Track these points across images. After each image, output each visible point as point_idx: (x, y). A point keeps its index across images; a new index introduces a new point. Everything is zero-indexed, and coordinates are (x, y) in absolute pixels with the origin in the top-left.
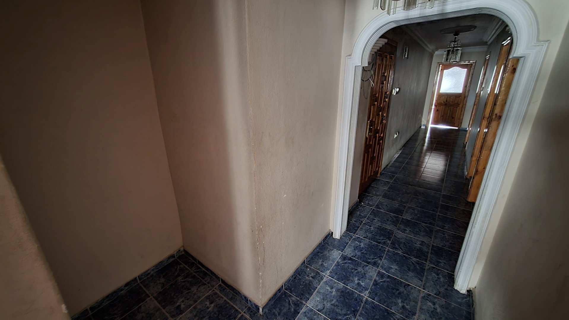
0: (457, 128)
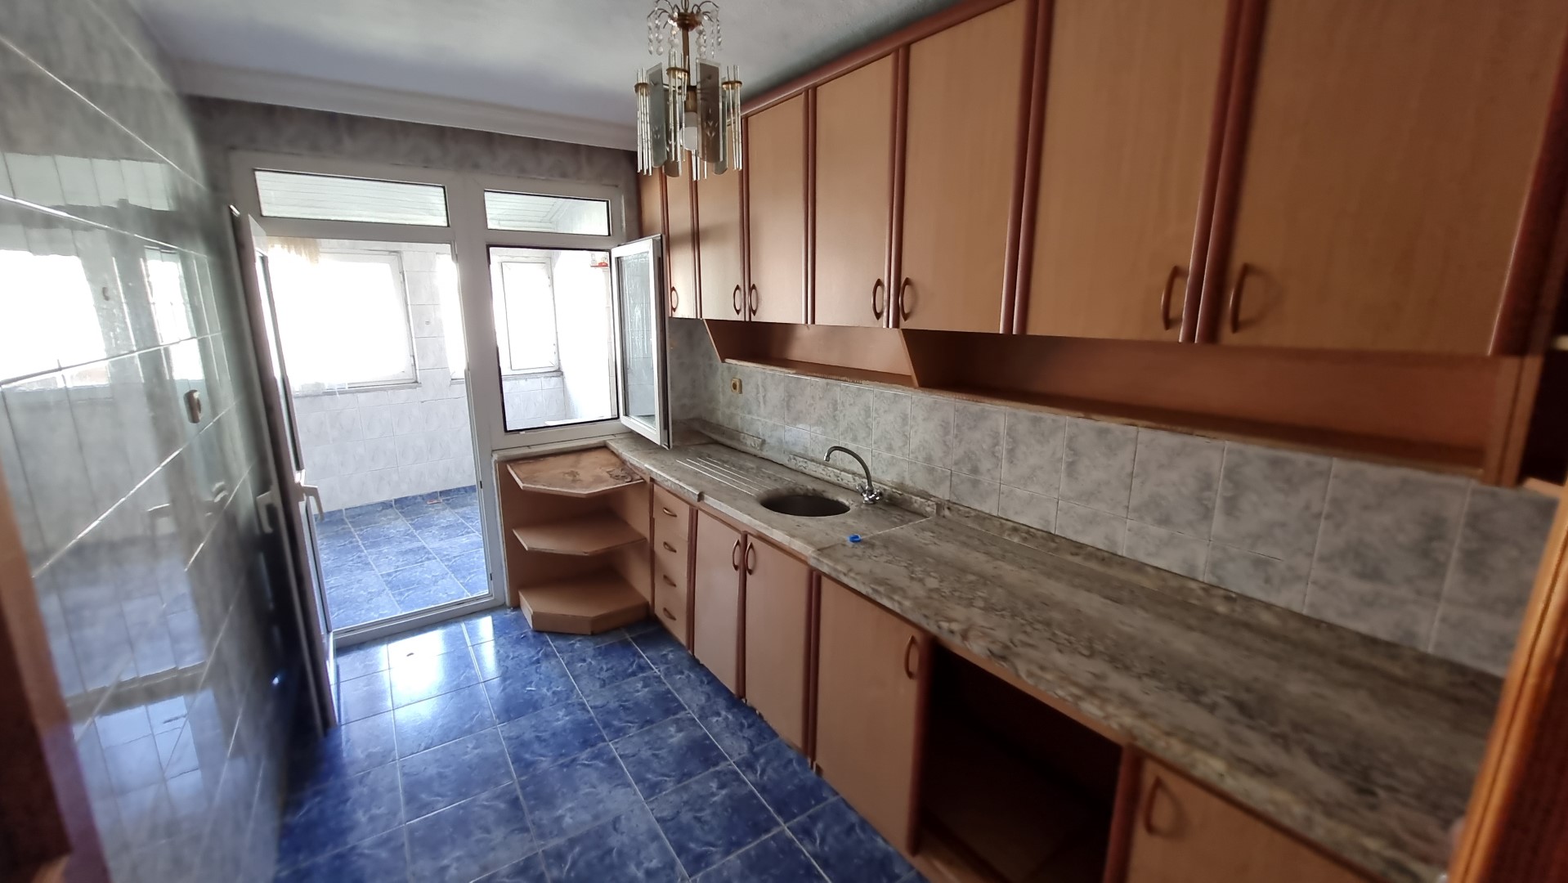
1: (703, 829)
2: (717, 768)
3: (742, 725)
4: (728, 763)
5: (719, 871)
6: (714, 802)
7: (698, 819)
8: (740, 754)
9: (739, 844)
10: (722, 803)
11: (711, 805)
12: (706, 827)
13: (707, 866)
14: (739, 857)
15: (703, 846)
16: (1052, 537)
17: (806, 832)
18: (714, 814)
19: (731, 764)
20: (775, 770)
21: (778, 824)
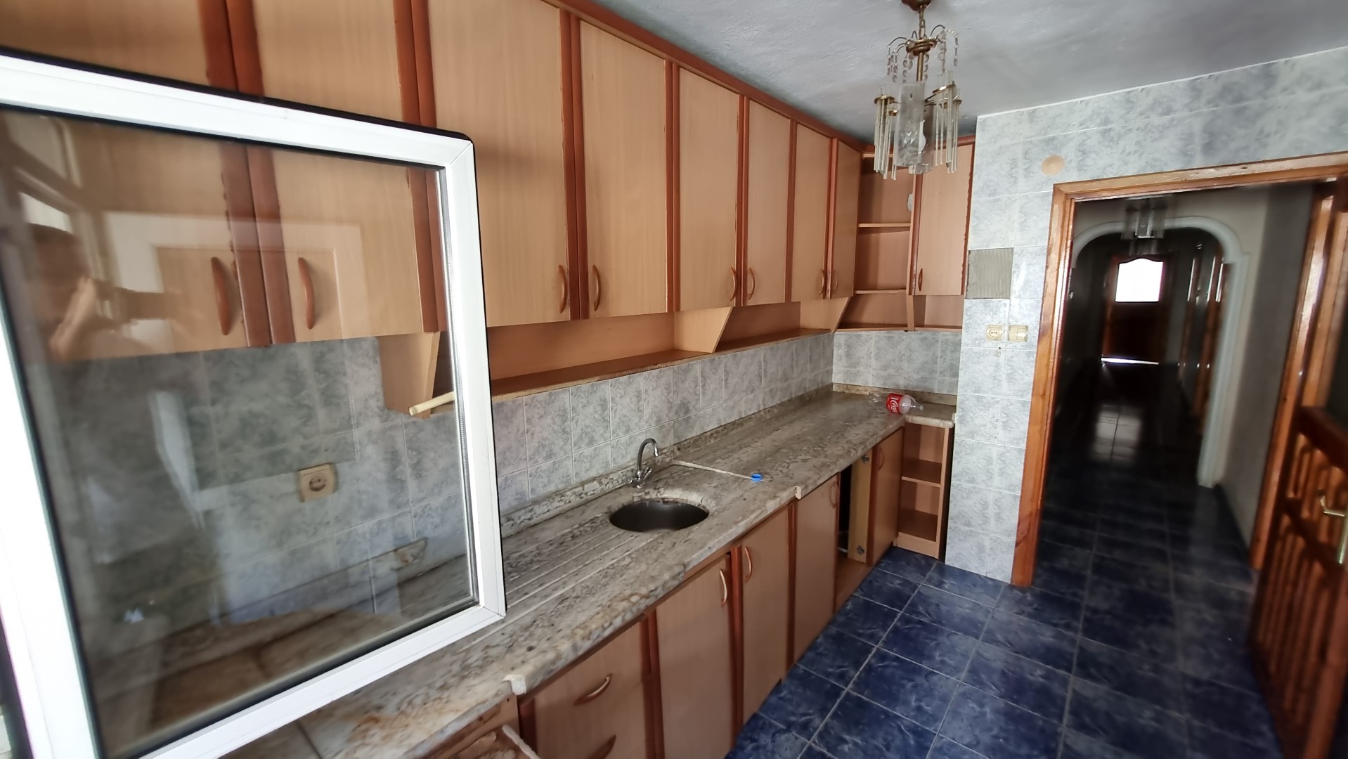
0: (1157, 363)
1: (893, 741)
2: (825, 751)
3: (756, 749)
4: (813, 745)
5: (914, 718)
6: (862, 741)
7: (888, 748)
8: (796, 738)
9: (886, 713)
10: (858, 734)
11: (867, 742)
12: (890, 738)
13: (918, 727)
14: (895, 710)
15: (906, 734)
16: (725, 426)
17: (842, 677)
18: (873, 737)
19: (814, 742)
20: (798, 706)
21: (848, 693)
